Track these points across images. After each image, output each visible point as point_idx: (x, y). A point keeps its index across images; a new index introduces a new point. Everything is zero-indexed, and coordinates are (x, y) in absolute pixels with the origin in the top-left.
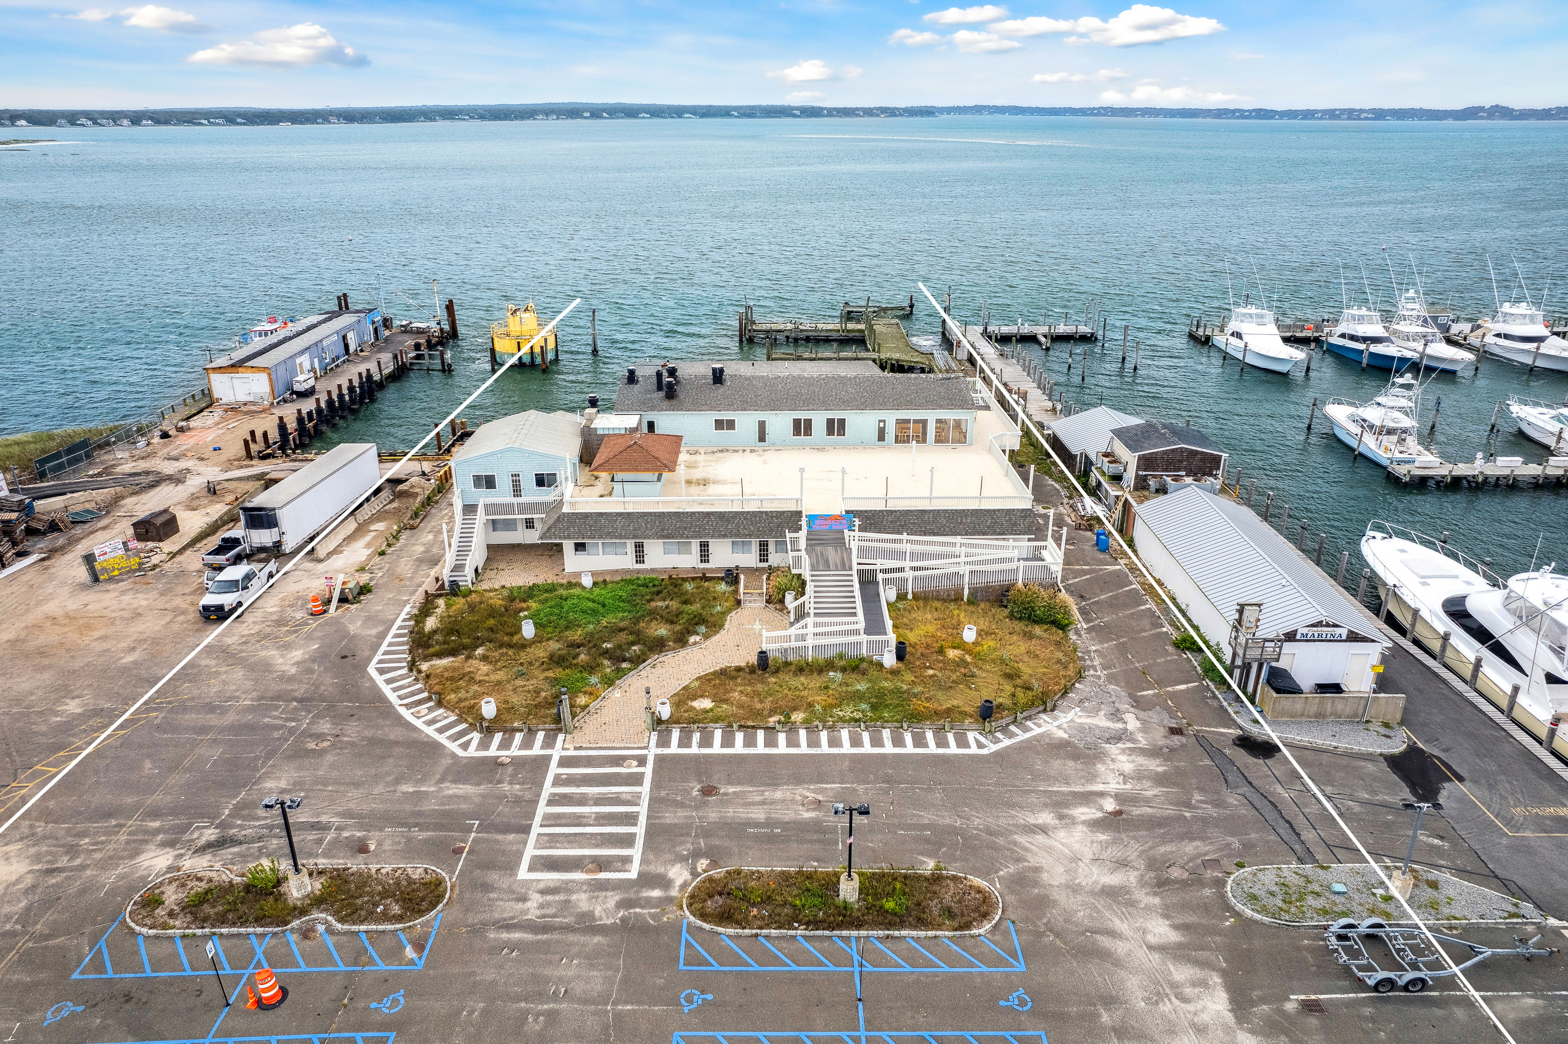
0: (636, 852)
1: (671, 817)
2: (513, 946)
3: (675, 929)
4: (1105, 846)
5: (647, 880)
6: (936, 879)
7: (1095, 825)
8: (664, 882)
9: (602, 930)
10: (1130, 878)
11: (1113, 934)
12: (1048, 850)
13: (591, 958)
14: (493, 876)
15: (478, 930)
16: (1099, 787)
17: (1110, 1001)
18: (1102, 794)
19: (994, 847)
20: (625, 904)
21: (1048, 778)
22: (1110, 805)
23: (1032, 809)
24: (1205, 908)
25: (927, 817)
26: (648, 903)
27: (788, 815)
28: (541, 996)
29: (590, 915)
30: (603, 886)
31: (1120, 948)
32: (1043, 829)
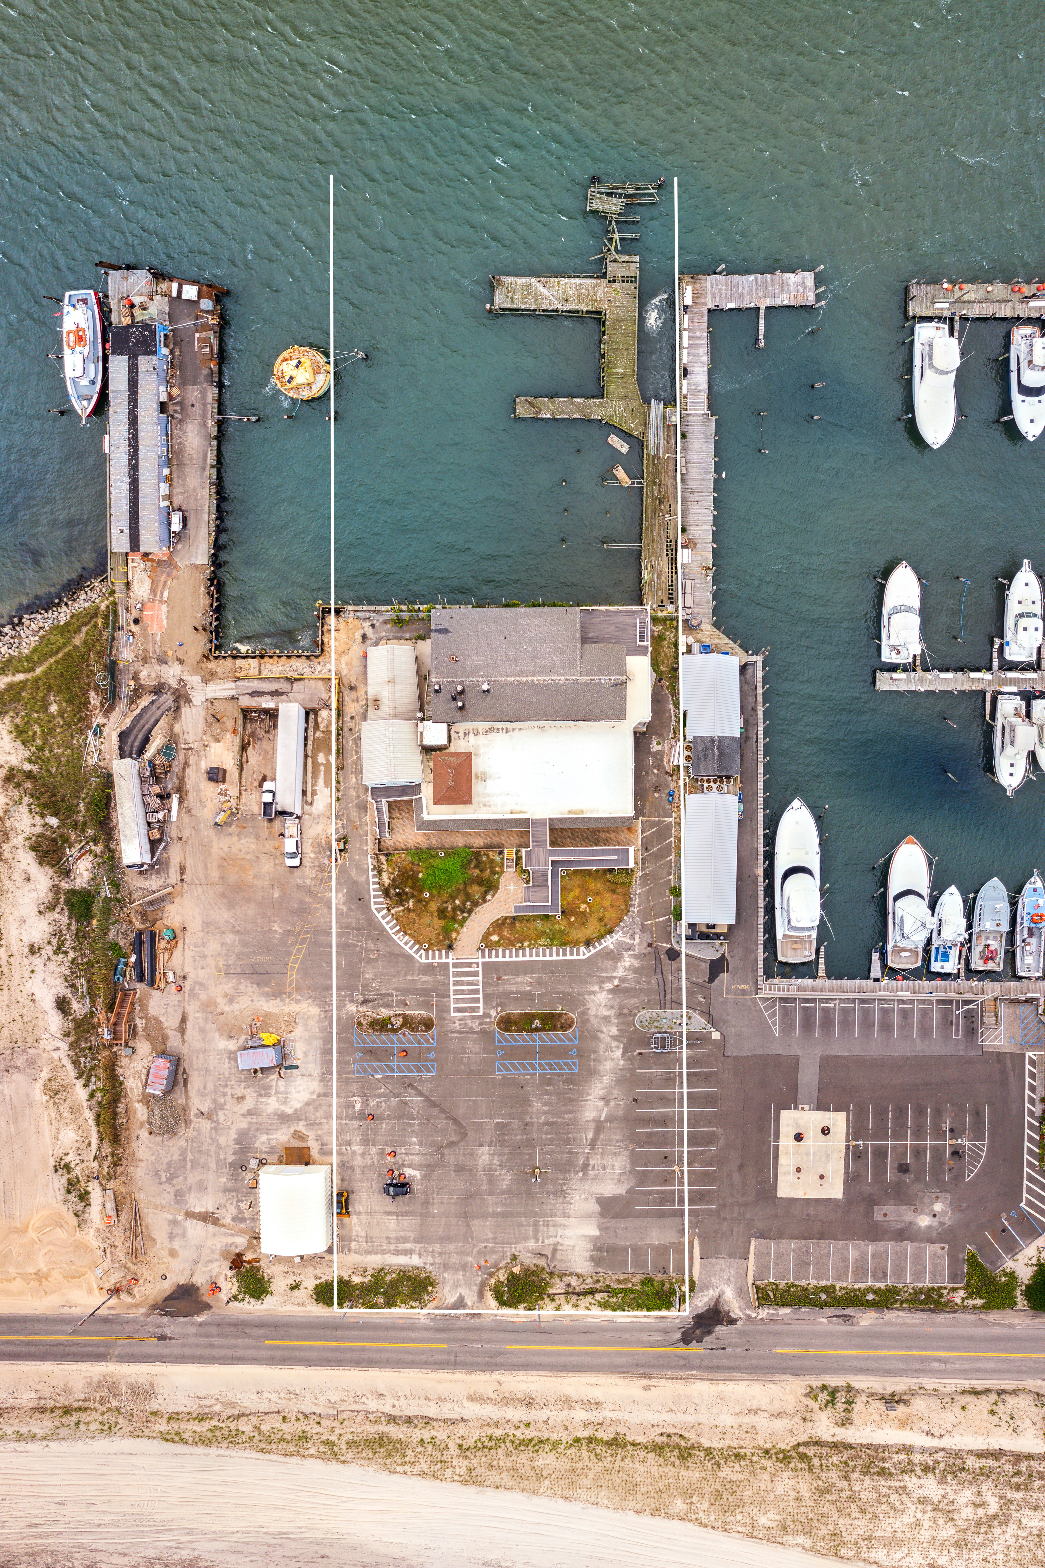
0: (481, 1005)
1: (490, 990)
2: (456, 1038)
3: (493, 1032)
4: (610, 999)
5: (486, 1015)
6: (560, 1015)
7: (610, 991)
8: (490, 1017)
9: (476, 1032)
10: (611, 1013)
11: (602, 1032)
12: (593, 1001)
13: (475, 1041)
14: (445, 1015)
15: (446, 1033)
16: (615, 974)
17: (595, 1052)
18: (615, 977)
19: (579, 1000)
20: (480, 1024)
21: (602, 970)
22: (616, 982)
23: (592, 984)
24: (628, 1024)
25: (562, 988)
26: (486, 1023)
27: (522, 989)
28: (465, 1053)
29: (472, 1028)
30: (473, 1018)
31: (602, 1036)
32: (594, 993)
